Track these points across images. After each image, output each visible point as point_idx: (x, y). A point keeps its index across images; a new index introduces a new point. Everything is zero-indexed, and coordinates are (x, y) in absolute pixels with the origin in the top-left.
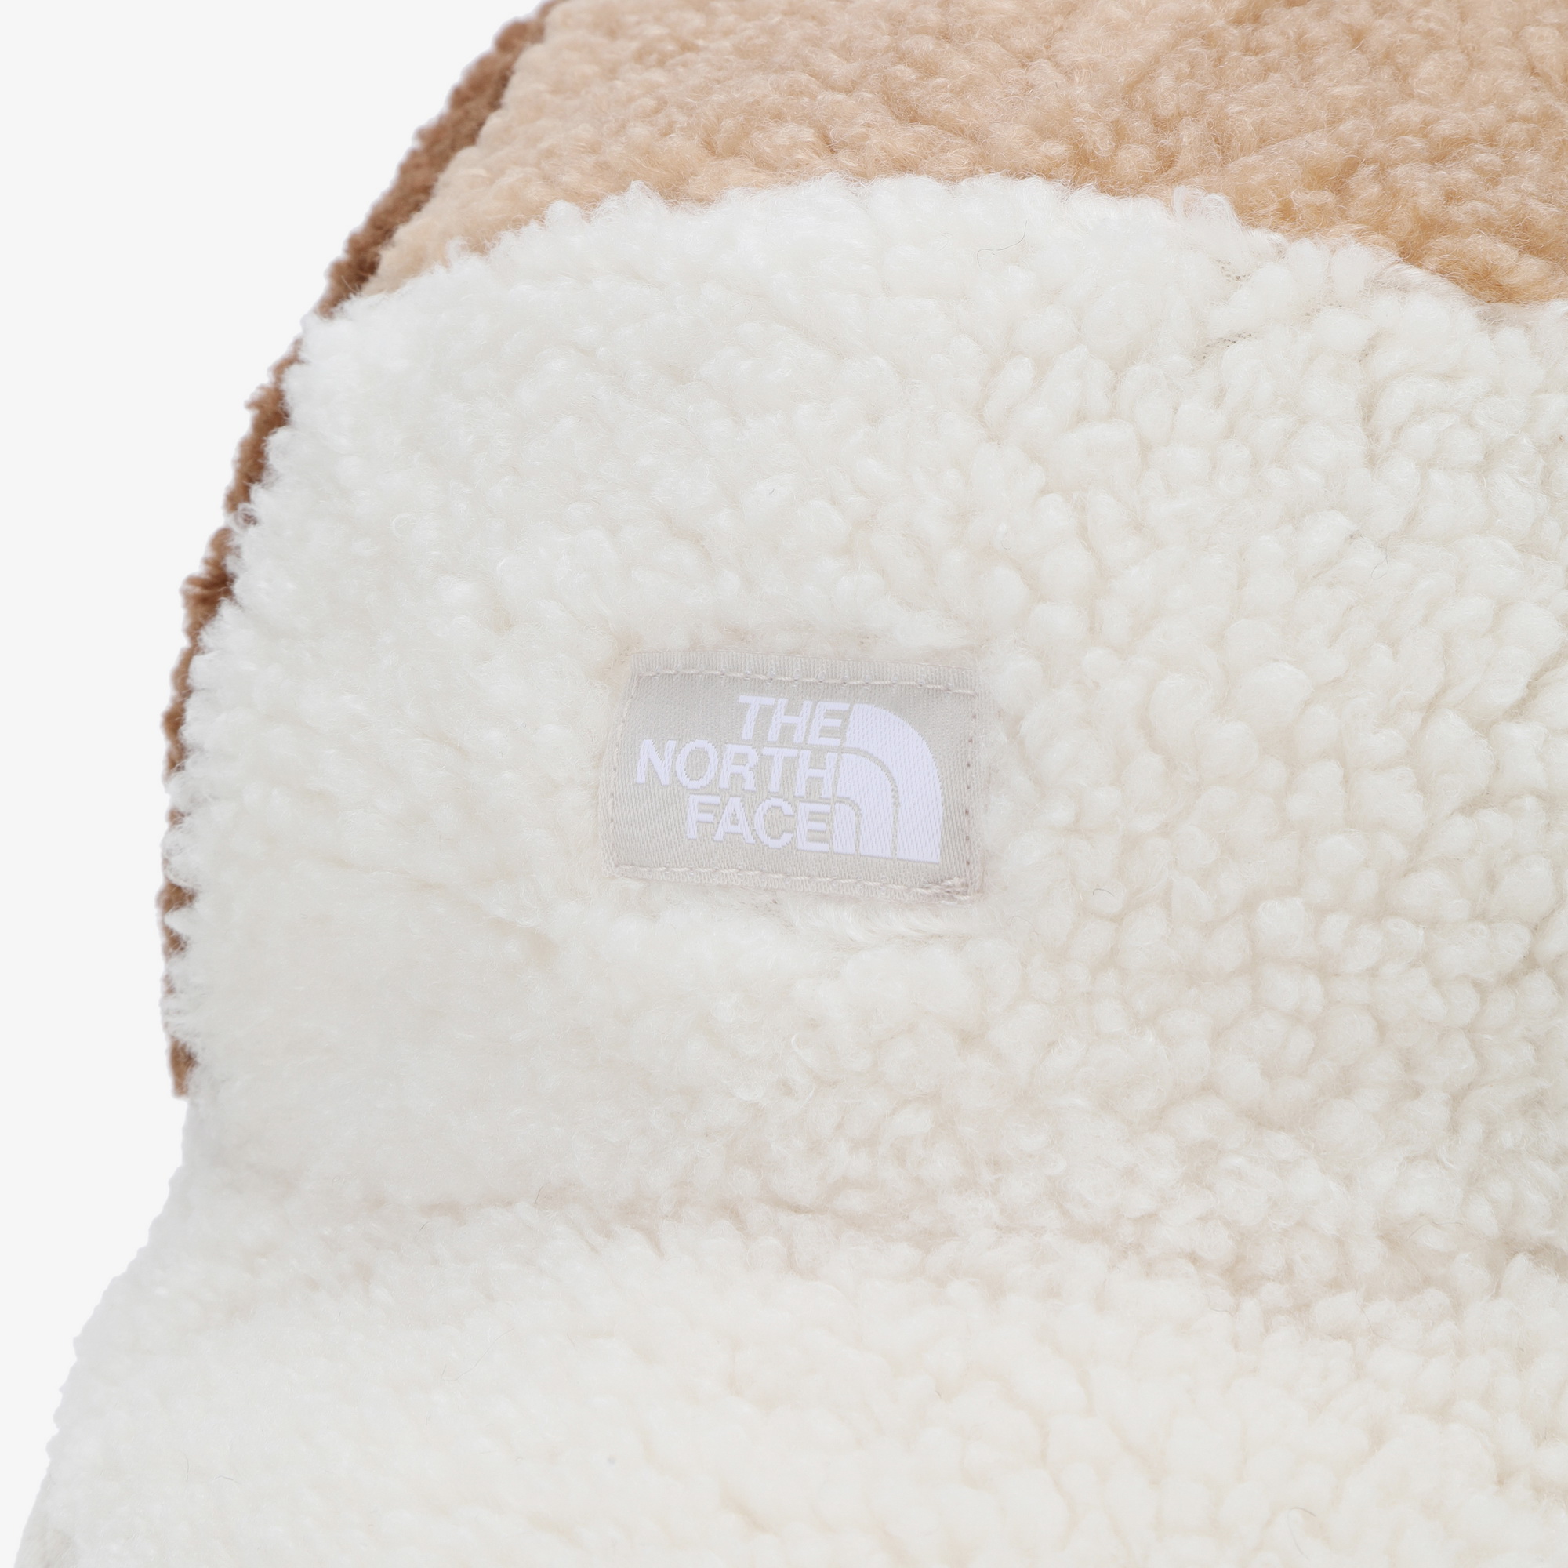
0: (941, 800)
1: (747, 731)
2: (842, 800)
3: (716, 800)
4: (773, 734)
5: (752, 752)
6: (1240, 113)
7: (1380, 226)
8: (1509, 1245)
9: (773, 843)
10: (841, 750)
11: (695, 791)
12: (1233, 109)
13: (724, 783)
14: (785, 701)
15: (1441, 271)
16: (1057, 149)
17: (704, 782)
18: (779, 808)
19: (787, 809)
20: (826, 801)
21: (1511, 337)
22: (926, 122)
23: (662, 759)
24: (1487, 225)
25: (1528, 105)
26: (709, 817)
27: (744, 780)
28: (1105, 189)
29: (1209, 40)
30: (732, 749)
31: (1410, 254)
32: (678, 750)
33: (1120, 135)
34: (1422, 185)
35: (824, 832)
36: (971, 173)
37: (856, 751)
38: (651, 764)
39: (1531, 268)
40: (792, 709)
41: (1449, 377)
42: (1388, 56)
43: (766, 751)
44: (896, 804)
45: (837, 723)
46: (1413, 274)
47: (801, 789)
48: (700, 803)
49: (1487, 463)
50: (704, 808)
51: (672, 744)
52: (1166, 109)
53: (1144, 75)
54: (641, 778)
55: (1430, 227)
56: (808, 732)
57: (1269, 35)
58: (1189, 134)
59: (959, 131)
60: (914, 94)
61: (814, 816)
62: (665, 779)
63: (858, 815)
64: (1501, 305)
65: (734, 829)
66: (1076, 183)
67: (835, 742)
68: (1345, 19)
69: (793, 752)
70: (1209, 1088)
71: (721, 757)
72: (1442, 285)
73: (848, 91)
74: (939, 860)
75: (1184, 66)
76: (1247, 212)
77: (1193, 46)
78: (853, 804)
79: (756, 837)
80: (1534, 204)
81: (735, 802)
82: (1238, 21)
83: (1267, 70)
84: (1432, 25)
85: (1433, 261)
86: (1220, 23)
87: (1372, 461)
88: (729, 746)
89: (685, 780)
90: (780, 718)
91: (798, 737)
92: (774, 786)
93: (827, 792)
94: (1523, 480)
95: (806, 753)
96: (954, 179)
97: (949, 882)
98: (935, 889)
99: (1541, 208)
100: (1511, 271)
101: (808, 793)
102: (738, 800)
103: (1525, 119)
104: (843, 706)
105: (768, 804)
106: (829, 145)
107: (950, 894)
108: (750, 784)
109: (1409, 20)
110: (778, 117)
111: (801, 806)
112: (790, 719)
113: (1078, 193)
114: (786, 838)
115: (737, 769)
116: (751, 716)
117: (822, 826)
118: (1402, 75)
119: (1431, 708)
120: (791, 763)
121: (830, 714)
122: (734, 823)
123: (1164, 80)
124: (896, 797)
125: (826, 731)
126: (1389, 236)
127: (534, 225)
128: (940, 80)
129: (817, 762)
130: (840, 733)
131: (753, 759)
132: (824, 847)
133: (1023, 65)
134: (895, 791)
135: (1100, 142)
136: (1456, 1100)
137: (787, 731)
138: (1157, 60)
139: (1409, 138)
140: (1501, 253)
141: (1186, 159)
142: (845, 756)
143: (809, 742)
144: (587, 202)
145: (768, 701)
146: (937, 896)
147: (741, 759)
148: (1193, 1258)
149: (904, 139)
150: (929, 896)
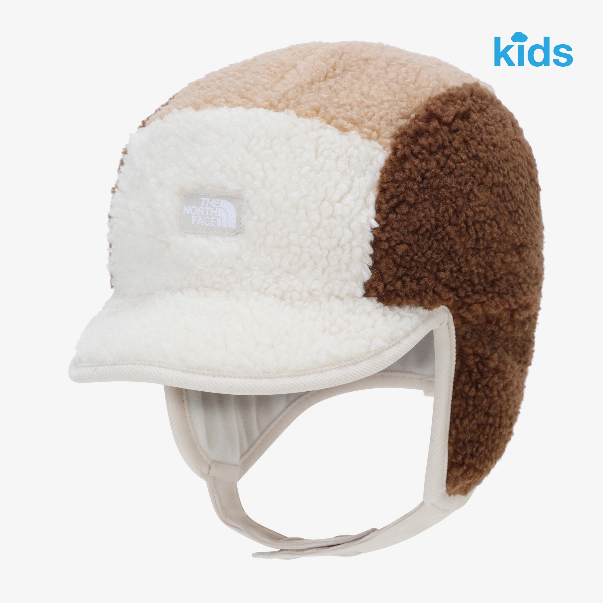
0: (236, 217)
1: (203, 204)
2: (219, 217)
3: (197, 217)
4: (207, 205)
5: (203, 208)
6: (303, 99)
7: (324, 118)
8: (330, 295)
9: (207, 225)
10: (219, 208)
11: (193, 215)
12: (302, 98)
13: (198, 214)
14: (209, 199)
15: (334, 126)
16: (267, 103)
17: (195, 214)
18: (208, 218)
19: (209, 218)
20: (216, 217)
21: (344, 137)
22: (246, 99)
23: (188, 210)
24: (344, 118)
25: (359, 99)
26: (196, 220)
27: (202, 213)
28: (275, 111)
29: (302, 87)
30: (200, 207)
31: (329, 123)
32: (190, 208)
33: (280, 101)
34: (332, 111)
35: (215, 223)
36: (252, 107)
37: (222, 208)
38: (186, 211)
39: (350, 125)
40: (211, 201)
41: (333, 144)
42: (335, 91)
43: (206, 208)
44: (228, 217)
45: (218, 203)
46: (329, 126)
47: (211, 215)
48: (194, 218)
49: (338, 159)
50: (195, 218)
51: (189, 207)
52: (290, 97)
53: (287, 92)
54: (184, 213)
55: (333, 118)
56: (213, 205)
57: (313, 86)
58: (292, 102)
59: (252, 101)
60: (244, 94)
61: (214, 220)
62: (188, 214)
63: (221, 219)
64: (345, 132)
65: (200, 222)
66: (270, 109)
67: (218, 206)
68: (329, 84)
69: (210, 208)
70: (280, 267)
71: (198, 209)
72: (334, 128)
73: (232, 94)
74: (235, 228)
75: (295, 91)
76: (299, 115)
77: (298, 88)
78: (220, 217)
79: (204, 224)
80: (353, 115)
81: (200, 217)
82: (308, 84)
83: (311, 92)
84: (345, 86)
85: (332, 124)
86: (304, 84)
87: (316, 158)
88: (199, 207)
89: (192, 213)
90: (208, 202)
91: (211, 206)
92: (207, 214)
93: (216, 216)
94: (344, 162)
95: (213, 208)
96: (248, 108)
97: (237, 232)
98: (235, 233)
99: (355, 116)
100: (346, 126)
101: (213, 216)
102: (201, 217)
103: (357, 102)
104: (220, 200)
105: (206, 218)
106: (227, 102)
107: (237, 234)
108: (203, 214)
109: (341, 85)
110: (220, 97)
111: (212, 218)
112: (210, 202)
113: (270, 111)
114: (209, 224)
115: (201, 211)
116: (203, 202)
117: (215, 222)
118: (337, 94)
119: (323, 200)
120: (210, 210)
121: (217, 201)
122: (200, 221)
123: (290, 93)
124: (228, 216)
125: (216, 205)
126: (325, 120)
127: (170, 113)
128: (249, 92)
129: (214, 210)
130: (219, 205)
131: (203, 209)
132: (216, 225)
133: (266, 91)
134: (228, 215)
135: (275, 103)
136: (324, 270)
137: (209, 205)
138: (290, 90)
139: (334, 104)
140: (345, 122)
141: (291, 106)
142: (219, 209)
143: (213, 206)
144: (180, 109)
145: (207, 199)
146: (235, 234)
147: (201, 209)
148: (275, 295)
149: (241, 101)
150: (233, 234)
